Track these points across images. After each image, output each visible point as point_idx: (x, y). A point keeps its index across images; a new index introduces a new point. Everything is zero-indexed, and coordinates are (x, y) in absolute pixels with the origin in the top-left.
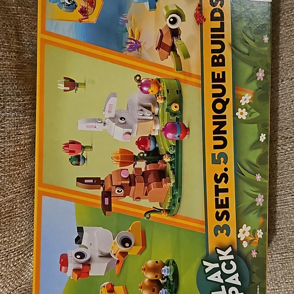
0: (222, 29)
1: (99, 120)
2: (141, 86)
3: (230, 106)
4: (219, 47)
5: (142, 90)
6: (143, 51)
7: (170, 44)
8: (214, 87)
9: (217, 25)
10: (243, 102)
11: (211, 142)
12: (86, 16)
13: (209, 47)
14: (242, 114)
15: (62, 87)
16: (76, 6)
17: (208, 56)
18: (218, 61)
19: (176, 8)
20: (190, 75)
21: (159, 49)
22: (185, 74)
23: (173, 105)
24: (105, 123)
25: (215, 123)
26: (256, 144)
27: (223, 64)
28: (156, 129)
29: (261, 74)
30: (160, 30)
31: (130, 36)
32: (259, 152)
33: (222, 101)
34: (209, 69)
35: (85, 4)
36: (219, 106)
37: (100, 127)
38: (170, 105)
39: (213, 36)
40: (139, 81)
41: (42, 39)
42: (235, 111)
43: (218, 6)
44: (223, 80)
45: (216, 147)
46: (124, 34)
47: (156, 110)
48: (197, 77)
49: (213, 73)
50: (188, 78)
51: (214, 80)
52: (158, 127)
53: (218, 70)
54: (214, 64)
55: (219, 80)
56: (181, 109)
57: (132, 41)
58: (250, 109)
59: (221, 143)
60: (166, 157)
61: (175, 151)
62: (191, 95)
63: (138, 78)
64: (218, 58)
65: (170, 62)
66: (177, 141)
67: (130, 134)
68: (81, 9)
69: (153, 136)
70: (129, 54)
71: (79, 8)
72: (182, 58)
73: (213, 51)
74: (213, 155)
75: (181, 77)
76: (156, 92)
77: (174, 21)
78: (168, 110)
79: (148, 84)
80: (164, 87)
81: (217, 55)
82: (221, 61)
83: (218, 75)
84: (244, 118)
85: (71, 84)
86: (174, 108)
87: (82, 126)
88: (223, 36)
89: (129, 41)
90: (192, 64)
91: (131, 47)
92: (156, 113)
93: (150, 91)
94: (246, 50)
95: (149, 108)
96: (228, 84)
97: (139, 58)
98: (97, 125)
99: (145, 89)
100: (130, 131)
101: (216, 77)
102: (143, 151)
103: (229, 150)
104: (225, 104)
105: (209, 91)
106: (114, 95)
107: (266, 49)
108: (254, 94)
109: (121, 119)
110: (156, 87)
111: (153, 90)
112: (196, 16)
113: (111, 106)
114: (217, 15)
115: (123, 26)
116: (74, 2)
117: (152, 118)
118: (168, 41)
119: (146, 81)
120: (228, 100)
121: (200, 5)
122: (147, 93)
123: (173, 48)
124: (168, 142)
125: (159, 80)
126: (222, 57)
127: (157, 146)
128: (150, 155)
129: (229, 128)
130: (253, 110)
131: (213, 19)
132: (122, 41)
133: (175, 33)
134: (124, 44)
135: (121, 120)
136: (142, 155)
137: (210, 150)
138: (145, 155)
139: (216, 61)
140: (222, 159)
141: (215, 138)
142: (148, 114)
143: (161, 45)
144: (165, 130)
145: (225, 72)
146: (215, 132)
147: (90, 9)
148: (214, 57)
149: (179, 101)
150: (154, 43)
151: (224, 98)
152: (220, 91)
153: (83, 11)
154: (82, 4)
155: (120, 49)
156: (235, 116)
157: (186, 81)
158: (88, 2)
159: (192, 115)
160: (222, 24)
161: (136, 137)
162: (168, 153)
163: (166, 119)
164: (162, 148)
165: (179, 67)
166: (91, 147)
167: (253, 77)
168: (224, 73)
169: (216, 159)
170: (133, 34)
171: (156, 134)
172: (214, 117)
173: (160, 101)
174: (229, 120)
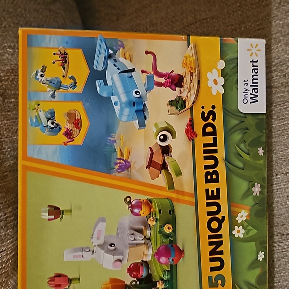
0: (215, 144)
1: (87, 248)
2: (132, 208)
3: (226, 224)
4: (212, 162)
5: (132, 212)
6: (133, 171)
7: (161, 163)
8: (208, 205)
9: (209, 139)
10: (239, 219)
11: (207, 264)
12: (71, 138)
13: (201, 163)
14: (238, 232)
15: (46, 216)
16: (60, 128)
17: (201, 173)
18: (212, 177)
19: (166, 125)
20: (183, 193)
21: (150, 168)
22: (178, 192)
23: (167, 226)
24: (93, 252)
25: (211, 244)
26: (255, 263)
27: (217, 180)
28: (148, 254)
29: (257, 189)
30: (150, 148)
31: (119, 156)
32: (257, 271)
33: (217, 219)
34: (203, 186)
35: (69, 126)
36: (215, 225)
37: (88, 256)
38: (162, 226)
39: (205, 152)
40: (130, 202)
41: (23, 166)
42: (231, 229)
43: (210, 121)
44: (218, 197)
45: (213, 269)
46: (112, 154)
47: (148, 233)
48: (190, 195)
49: (207, 191)
50: (181, 197)
51: (208, 198)
52: (150, 251)
53: (212, 187)
54: (207, 181)
55: (213, 197)
56: (175, 230)
57: (121, 161)
58: (247, 226)
59: (218, 264)
60: (160, 283)
61: (169, 276)
62: (185, 214)
63: (128, 200)
64: (211, 174)
65: (161, 181)
66: (172, 266)
67: (120, 260)
68: (65, 131)
69: (146, 262)
70: (118, 175)
71: (63, 130)
72: (174, 175)
73: (206, 167)
74: (210, 278)
75: (174, 196)
76: (147, 213)
77: (165, 139)
78: (160, 232)
79: (139, 205)
80: (155, 207)
81: (211, 171)
82: (214, 177)
83: (213, 192)
84: (241, 236)
85: (56, 212)
86: (168, 230)
87: (68, 256)
88: (216, 152)
89: (118, 161)
90: (185, 182)
91: (120, 168)
92: (148, 236)
93: (141, 213)
94: (240, 165)
95: (140, 231)
96: (223, 201)
97: (129, 179)
98: (85, 254)
99: (136, 211)
100: (120, 257)
101: (210, 195)
102: (135, 279)
103: (227, 271)
104: (221, 222)
105: (204, 209)
106: (103, 220)
107: (261, 162)
108: (250, 210)
109: (111, 245)
110: (148, 209)
111: (144, 211)
112: (187, 131)
113: (100, 231)
114: (209, 129)
115: (112, 146)
116: (58, 125)
117: (144, 241)
118: (158, 159)
119: (136, 203)
120: (224, 218)
121: (191, 120)
122: (138, 215)
123: (164, 166)
124: (162, 267)
125: (150, 201)
126: (216, 173)
127: (150, 272)
128: (143, 283)
129: (226, 247)
130: (250, 227)
131: (205, 134)
132: (111, 162)
133: (166, 151)
134: (113, 165)
135: (110, 247)
136: (134, 283)
137: (206, 273)
138: (138, 283)
139: (209, 177)
140: (220, 281)
141: (212, 260)
142: (139, 238)
143: (151, 164)
144: (158, 254)
145: (219, 188)
146: (211, 253)
147: (75, 131)
148: (207, 174)
149: (173, 221)
150: (144, 162)
151: (219, 216)
152: (215, 209)
153: (68, 134)
154: (67, 127)
155: (109, 170)
156: (231, 235)
157: (178, 200)
158: (73, 123)
159: (186, 236)
160: (215, 139)
161: (127, 264)
162: (162, 279)
163: (159, 242)
164: (156, 273)
165: (171, 186)
166: (79, 279)
167: (249, 192)
168: (218, 190)
169: (214, 281)
170: (121, 154)
171: (149, 259)
172: (210, 237)
173: (152, 223)
174: (226, 239)
